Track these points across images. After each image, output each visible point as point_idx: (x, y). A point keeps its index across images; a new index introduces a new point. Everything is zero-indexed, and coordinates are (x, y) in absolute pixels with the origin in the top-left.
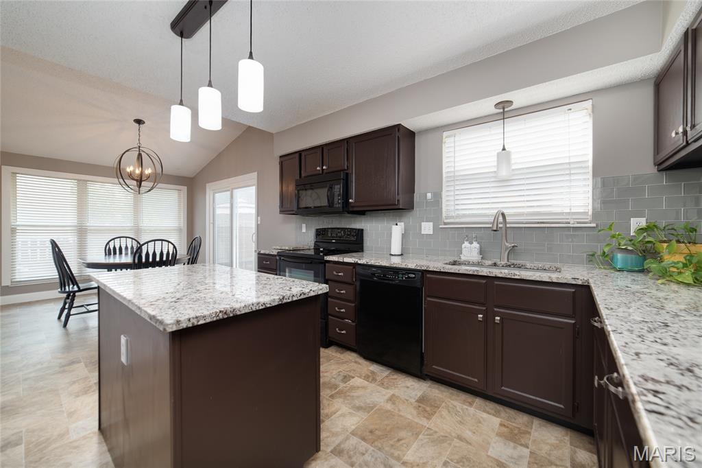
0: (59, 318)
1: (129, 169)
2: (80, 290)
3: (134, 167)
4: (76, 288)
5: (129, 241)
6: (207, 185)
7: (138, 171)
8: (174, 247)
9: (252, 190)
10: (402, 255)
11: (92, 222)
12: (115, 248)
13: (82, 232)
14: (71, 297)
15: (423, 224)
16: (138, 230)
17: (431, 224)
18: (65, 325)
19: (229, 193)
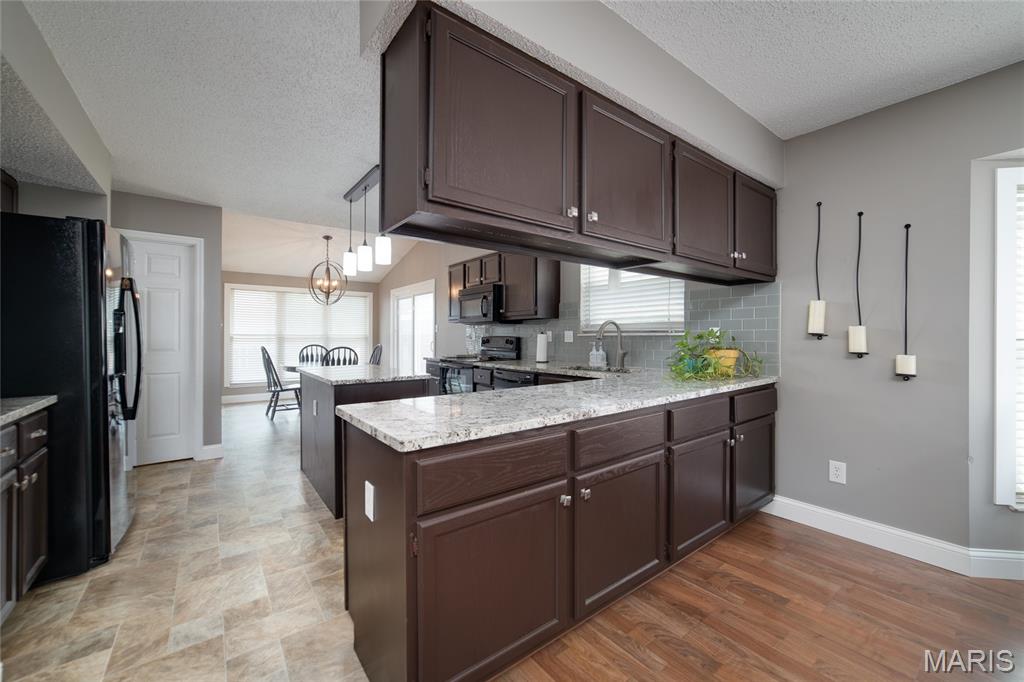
0: (267, 414)
1: (319, 283)
2: (282, 390)
3: (323, 280)
4: (279, 389)
5: (319, 348)
6: (392, 292)
7: (326, 284)
8: (356, 354)
9: (430, 298)
10: (547, 362)
11: (288, 332)
12: (307, 356)
13: (281, 340)
14: (276, 395)
15: (566, 333)
16: (327, 338)
17: (571, 333)
18: (272, 419)
19: (411, 300)
